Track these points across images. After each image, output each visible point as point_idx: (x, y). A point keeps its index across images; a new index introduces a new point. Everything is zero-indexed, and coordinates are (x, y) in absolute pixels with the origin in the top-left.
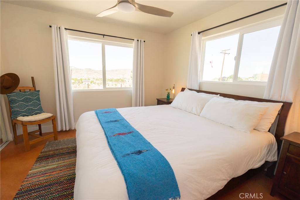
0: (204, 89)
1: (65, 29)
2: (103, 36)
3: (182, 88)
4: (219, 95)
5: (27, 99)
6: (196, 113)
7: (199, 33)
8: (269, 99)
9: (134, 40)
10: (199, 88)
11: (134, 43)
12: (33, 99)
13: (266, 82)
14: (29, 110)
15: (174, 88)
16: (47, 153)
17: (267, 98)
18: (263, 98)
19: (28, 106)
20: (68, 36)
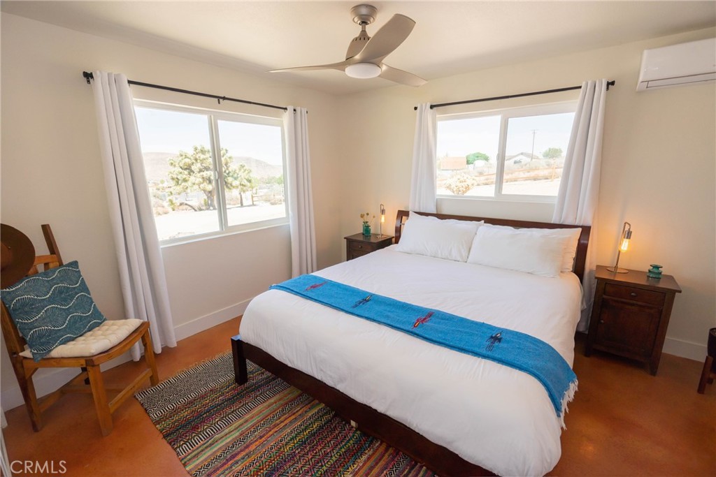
0: (445, 212)
1: (130, 82)
2: (217, 99)
3: (399, 211)
4: (483, 221)
5: (61, 292)
6: (459, 259)
7: (432, 107)
8: (561, 223)
9: (286, 109)
10: (437, 211)
11: (286, 117)
12: (76, 290)
13: (556, 197)
14: (75, 322)
15: (383, 212)
16: (176, 418)
17: (557, 222)
18: (552, 222)
19: (68, 311)
20: (134, 99)
